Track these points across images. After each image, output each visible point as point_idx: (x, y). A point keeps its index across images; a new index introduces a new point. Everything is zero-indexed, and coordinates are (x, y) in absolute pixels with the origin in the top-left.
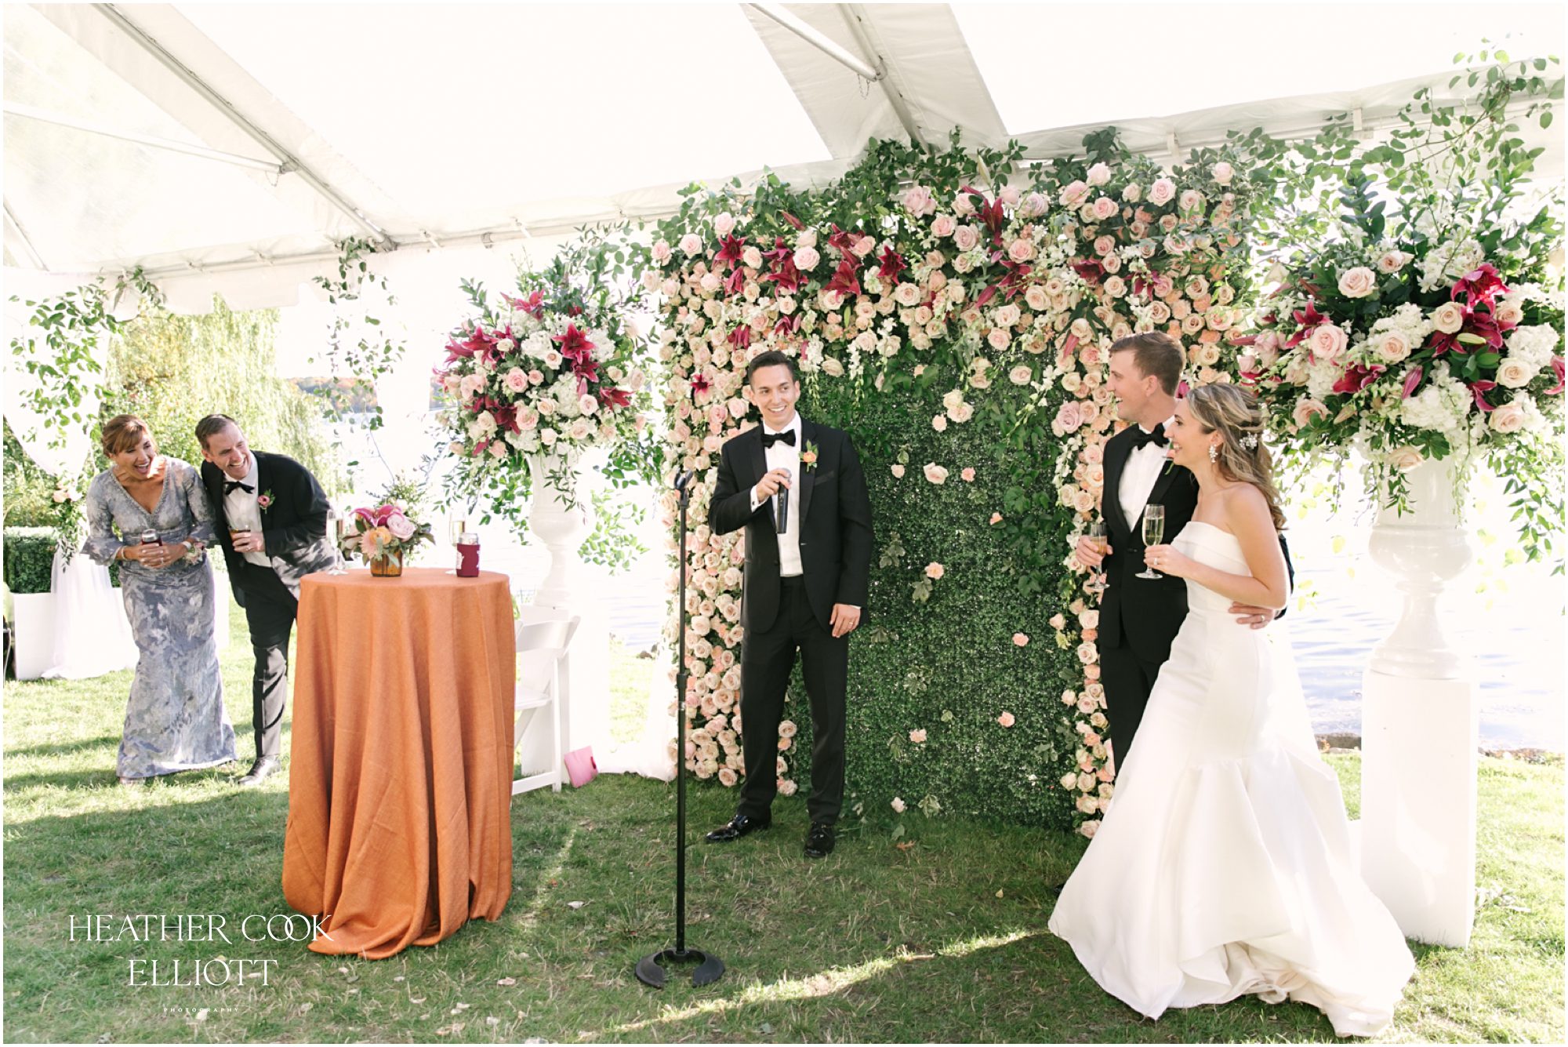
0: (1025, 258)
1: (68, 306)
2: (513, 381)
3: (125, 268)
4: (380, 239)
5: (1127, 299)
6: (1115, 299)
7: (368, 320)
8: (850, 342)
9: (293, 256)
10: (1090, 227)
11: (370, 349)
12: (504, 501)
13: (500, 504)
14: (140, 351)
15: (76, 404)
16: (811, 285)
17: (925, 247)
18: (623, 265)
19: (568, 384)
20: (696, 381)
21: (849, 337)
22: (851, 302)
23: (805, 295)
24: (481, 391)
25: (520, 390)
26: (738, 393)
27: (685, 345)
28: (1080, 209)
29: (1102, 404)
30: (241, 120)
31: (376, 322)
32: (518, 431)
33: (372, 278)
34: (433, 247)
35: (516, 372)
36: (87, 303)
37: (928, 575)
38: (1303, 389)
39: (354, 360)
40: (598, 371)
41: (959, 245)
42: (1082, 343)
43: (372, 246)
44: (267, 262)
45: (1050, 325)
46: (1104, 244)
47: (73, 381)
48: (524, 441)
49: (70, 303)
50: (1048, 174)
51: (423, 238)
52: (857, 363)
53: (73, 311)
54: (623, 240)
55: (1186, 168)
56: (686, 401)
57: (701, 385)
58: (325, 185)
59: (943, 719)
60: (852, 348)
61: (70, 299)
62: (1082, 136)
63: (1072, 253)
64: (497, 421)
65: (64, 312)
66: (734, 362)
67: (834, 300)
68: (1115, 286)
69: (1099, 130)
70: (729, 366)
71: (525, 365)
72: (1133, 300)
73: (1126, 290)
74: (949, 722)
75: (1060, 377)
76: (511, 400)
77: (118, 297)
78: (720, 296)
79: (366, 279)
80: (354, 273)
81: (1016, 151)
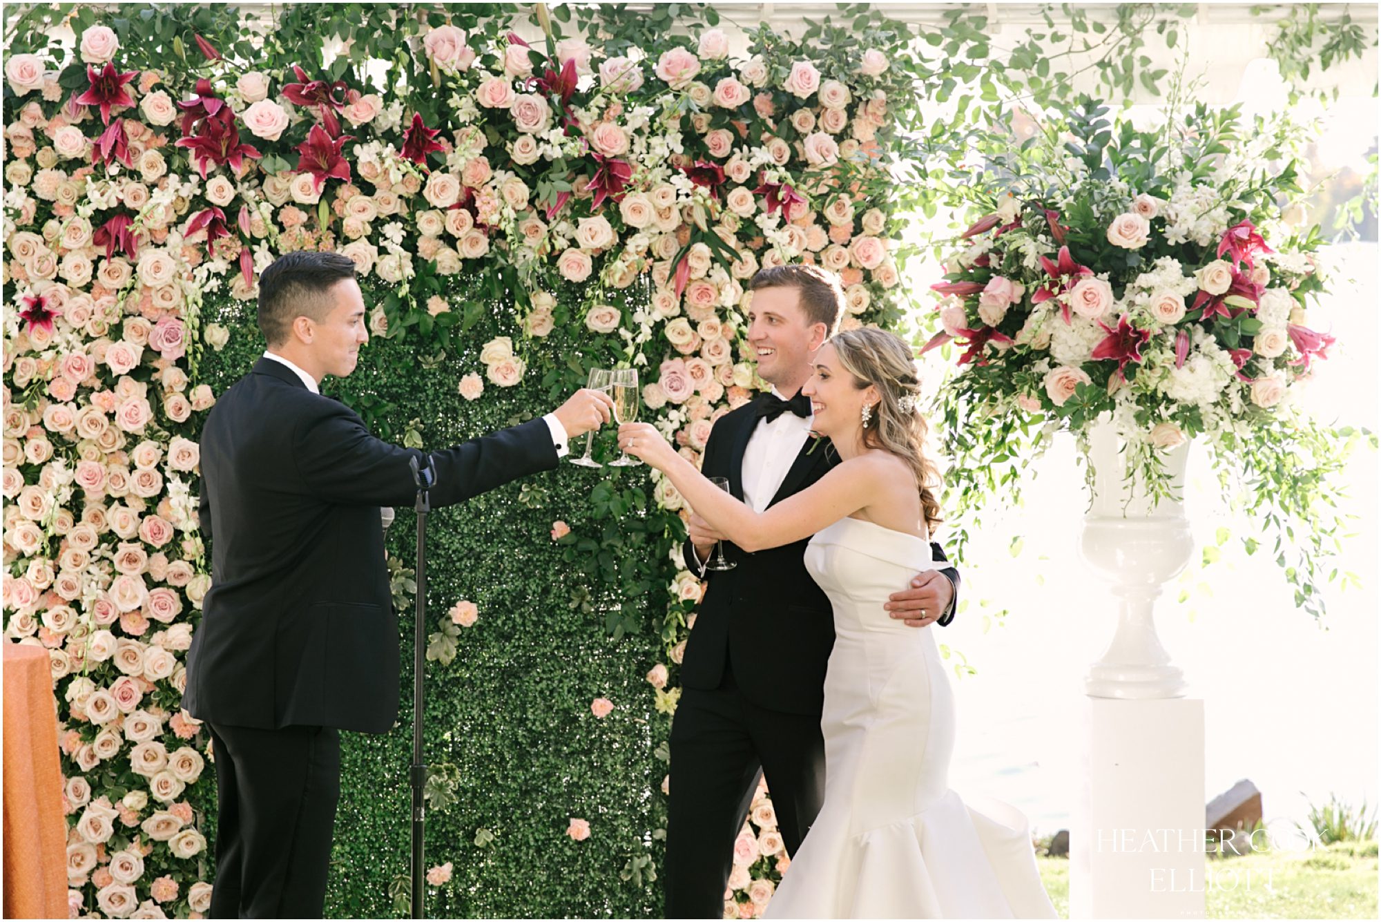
0: (614, 151)
5: (756, 219)
6: (740, 218)
10: (702, 115)
20: (26, 309)
28: (685, 88)
29: (716, 363)
37: (455, 621)
38: (1045, 353)
41: (519, 123)
42: (694, 276)
45: (648, 249)
46: (720, 140)
56: (10, 344)
57: (40, 316)
59: (477, 842)
68: (741, 200)
72: (764, 221)
73: (755, 207)
74: (487, 848)
75: (661, 324)
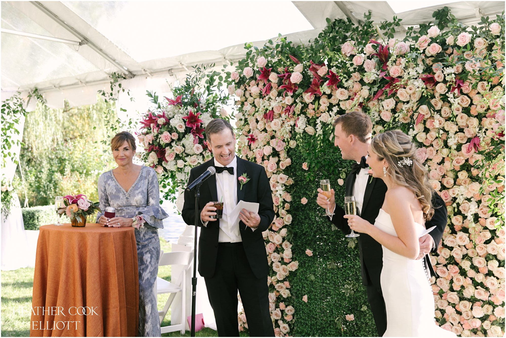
0: (397, 75)
1: (7, 106)
2: (165, 138)
3: (30, 88)
4: (127, 73)
5: (447, 94)
6: (441, 95)
7: (122, 109)
8: (318, 118)
9: (94, 81)
10: (430, 58)
11: (122, 123)
12: (170, 194)
13: (168, 195)
14: (73, 124)
15: (9, 148)
16: (299, 90)
17: (351, 71)
18: (222, 82)
19: (190, 139)
20: (250, 137)
21: (317, 115)
22: (317, 98)
23: (298, 96)
24: (151, 143)
25: (168, 142)
26: (268, 143)
27: (246, 120)
28: (425, 49)
29: (437, 149)
30: (62, 22)
31: (125, 111)
32: (167, 161)
33: (123, 90)
34: (149, 76)
35: (166, 133)
36: (15, 104)
39: (115, 128)
40: (203, 133)
41: (366, 70)
42: (426, 117)
43: (124, 76)
44: (84, 85)
45: (411, 108)
46: (437, 67)
47: (8, 138)
48: (171, 165)
49: (8, 104)
50: (415, 32)
51: (144, 73)
52: (320, 128)
53: (9, 108)
54: (223, 70)
55: (478, 26)
56: (246, 148)
57: (252, 139)
58: (101, 50)
59: (362, 309)
60: (318, 121)
61: (8, 102)
62: (433, 12)
63: (421, 71)
64: (158, 156)
65: (5, 108)
66: (267, 129)
67: (309, 98)
68: (441, 88)
69: (440, 9)
70: (265, 130)
71: (171, 131)
72: (450, 95)
73: (447, 90)
74: (365, 311)
75: (416, 135)
76: (164, 147)
77: (29, 101)
78: (261, 96)
79: (121, 91)
80: (116, 88)
81: (397, 22)
